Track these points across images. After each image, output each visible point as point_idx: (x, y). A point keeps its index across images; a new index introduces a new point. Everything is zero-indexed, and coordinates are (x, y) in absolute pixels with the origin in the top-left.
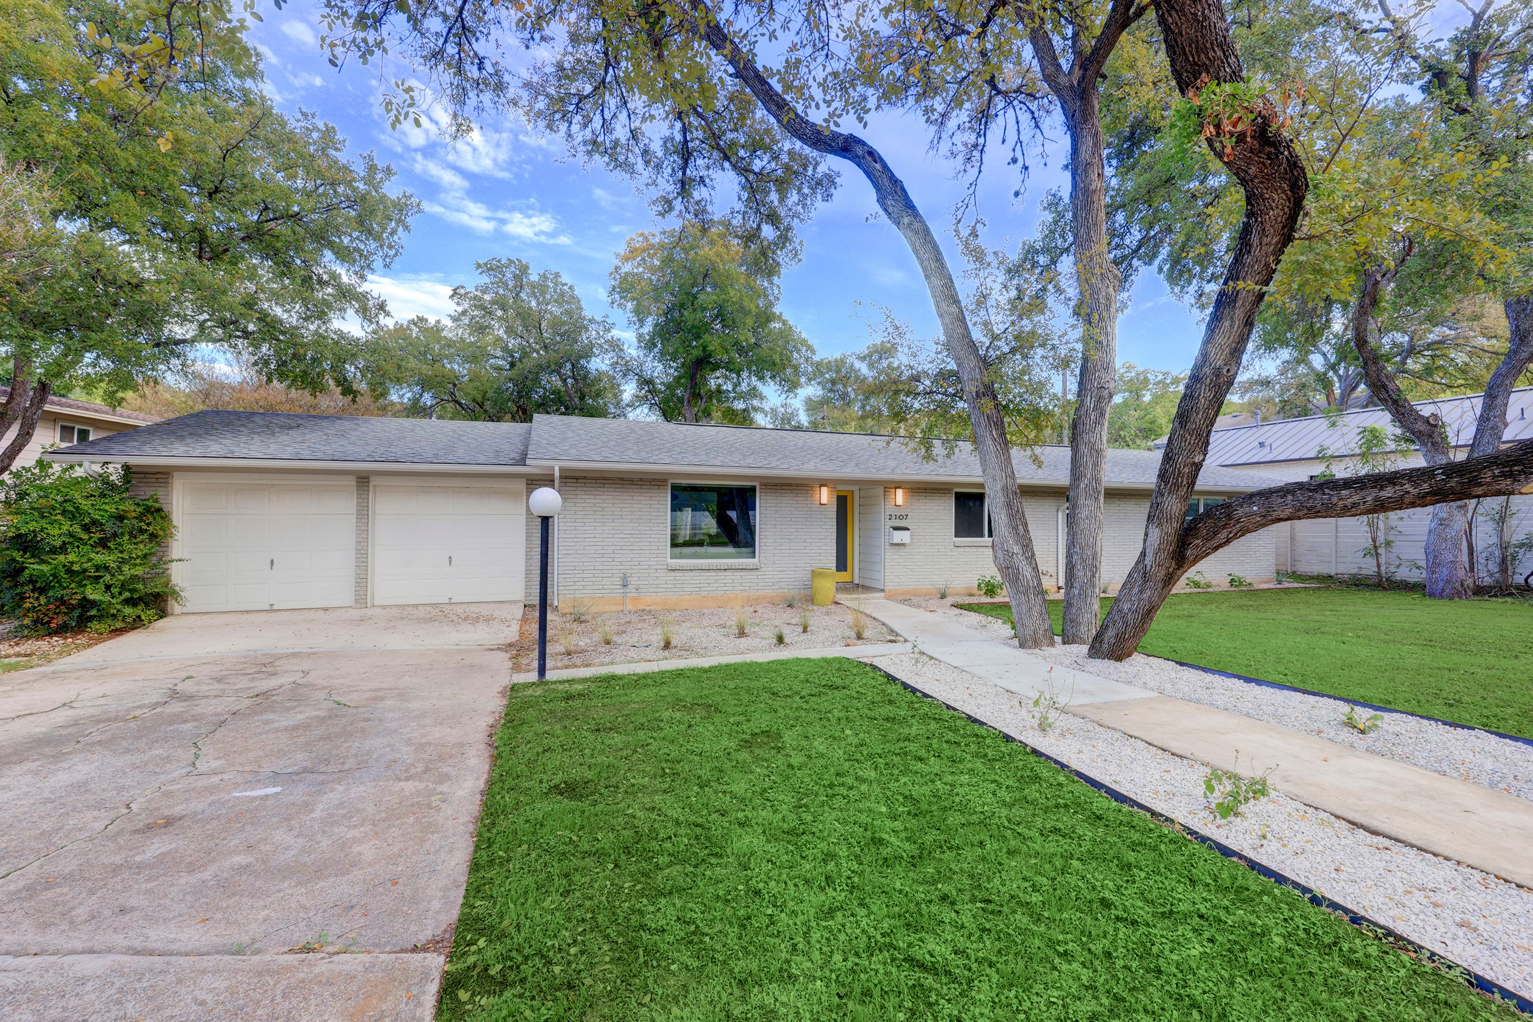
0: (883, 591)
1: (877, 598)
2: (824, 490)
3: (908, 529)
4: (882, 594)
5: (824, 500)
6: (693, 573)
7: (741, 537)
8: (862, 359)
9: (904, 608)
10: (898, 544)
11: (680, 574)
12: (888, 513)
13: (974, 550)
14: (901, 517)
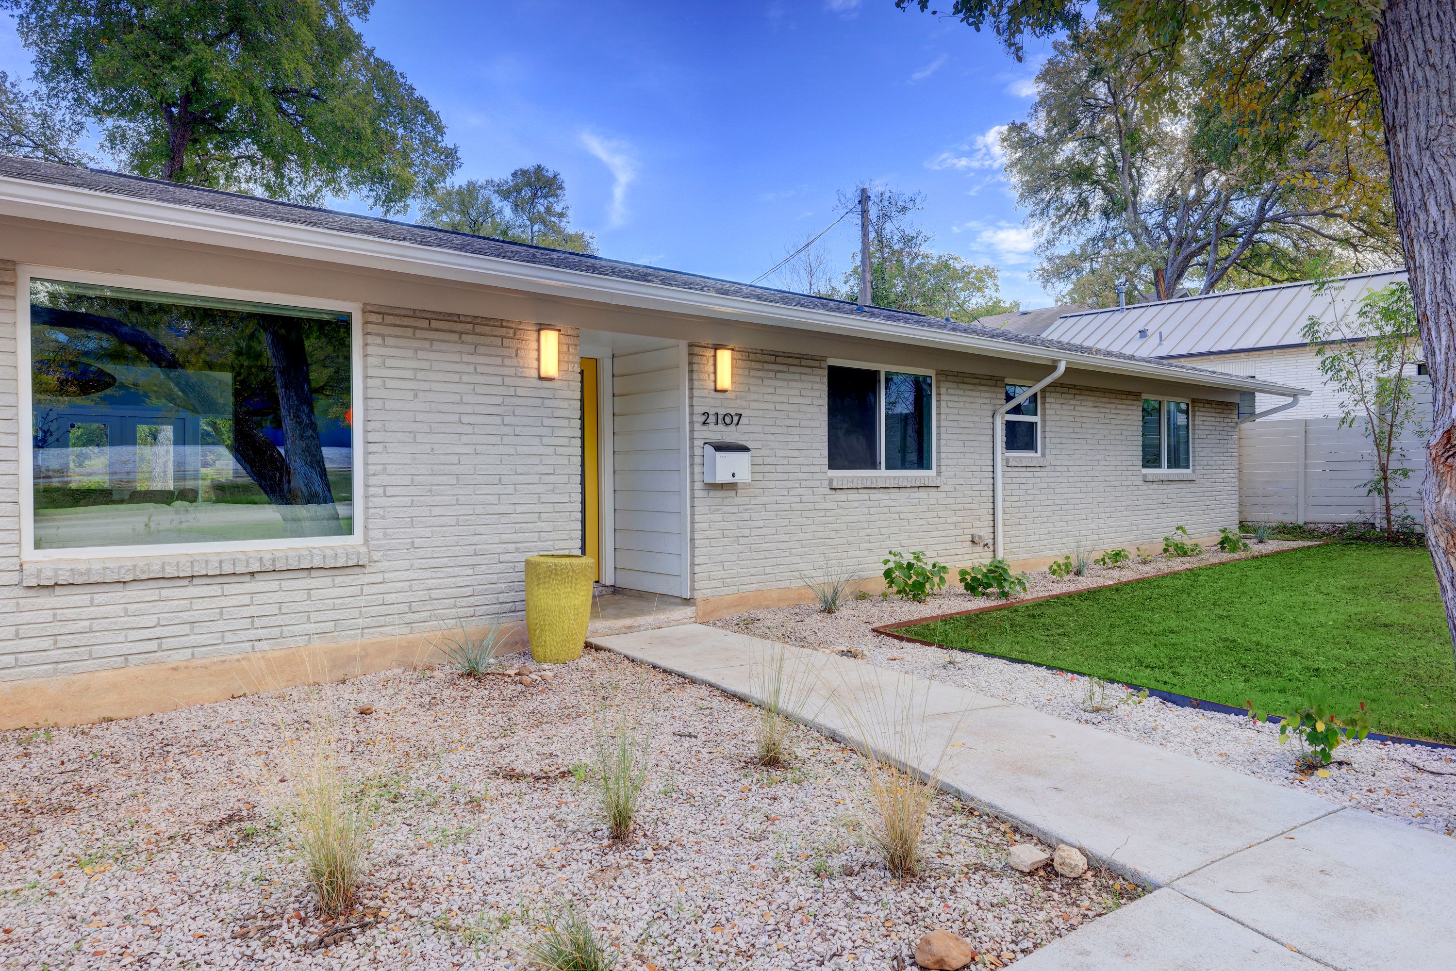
0: (687, 601)
1: (679, 622)
2: (550, 340)
3: (745, 449)
4: (689, 611)
5: (550, 365)
6: (132, 593)
7: (297, 483)
8: (505, 194)
9: (738, 640)
10: (722, 486)
11: (80, 598)
12: (699, 410)
13: (863, 495)
14: (732, 419)
